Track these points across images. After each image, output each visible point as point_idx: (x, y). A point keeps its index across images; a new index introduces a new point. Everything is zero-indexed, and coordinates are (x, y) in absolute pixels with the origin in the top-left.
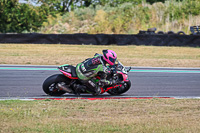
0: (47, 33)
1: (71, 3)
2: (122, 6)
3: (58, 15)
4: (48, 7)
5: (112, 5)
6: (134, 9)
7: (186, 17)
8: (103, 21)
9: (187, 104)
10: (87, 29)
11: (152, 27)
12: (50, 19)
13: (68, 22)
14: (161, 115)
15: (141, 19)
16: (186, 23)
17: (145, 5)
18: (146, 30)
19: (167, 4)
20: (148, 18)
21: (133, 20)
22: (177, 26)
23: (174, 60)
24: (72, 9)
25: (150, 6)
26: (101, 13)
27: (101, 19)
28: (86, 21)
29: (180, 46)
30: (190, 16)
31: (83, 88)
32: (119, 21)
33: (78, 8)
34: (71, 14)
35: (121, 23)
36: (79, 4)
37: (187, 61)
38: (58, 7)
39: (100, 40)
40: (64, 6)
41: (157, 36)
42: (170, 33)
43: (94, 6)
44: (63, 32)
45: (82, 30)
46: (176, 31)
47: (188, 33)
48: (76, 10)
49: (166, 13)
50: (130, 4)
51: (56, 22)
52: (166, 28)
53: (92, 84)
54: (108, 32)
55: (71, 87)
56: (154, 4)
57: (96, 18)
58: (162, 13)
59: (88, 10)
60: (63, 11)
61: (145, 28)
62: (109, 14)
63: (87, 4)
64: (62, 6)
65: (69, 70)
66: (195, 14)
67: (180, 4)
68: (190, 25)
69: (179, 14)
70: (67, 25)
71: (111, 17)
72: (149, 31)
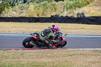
0: (4, 16)
1: (16, 2)
2: (43, 3)
3: (10, 7)
4: (5, 3)
5: (37, 3)
6: (49, 4)
7: (75, 9)
8: (33, 10)
9: (75, 53)
10: (24, 14)
11: (57, 13)
12: (6, 9)
13: (15, 11)
14: (62, 58)
15: (52, 10)
16: (74, 12)
17: (54, 2)
18: (54, 15)
19: (65, 2)
20: (55, 9)
21: (48, 10)
22: (70, 13)
23: (69, 30)
24: (17, 5)
25: (56, 3)
26: (32, 6)
27: (32, 10)
28: (24, 11)
29: (71, 23)
30: (77, 8)
31: (43, 44)
32: (41, 11)
33: (20, 4)
34: (17, 7)
35: (42, 11)
36: (20, 2)
37: (75, 31)
38: (10, 3)
39: (31, 20)
40: (13, 3)
41: (60, 18)
42: (67, 16)
43: (28, 3)
44: (13, 16)
45: (22, 15)
46: (69, 16)
47: (76, 16)
48: (19, 5)
49: (65, 6)
50: (46, 2)
51: (9, 11)
52: (65, 14)
53: (47, 42)
54: (35, 16)
55: (37, 44)
56: (59, 2)
57: (29, 9)
58: (63, 6)
59: (25, 5)
60: (13, 5)
61: (54, 14)
62: (36, 7)
63: (25, 2)
64: (12, 3)
65: (35, 35)
66: (79, 7)
67: (72, 2)
68: (77, 13)
69: (71, 7)
70: (14, 12)
71: (37, 9)
72: (56, 16)
